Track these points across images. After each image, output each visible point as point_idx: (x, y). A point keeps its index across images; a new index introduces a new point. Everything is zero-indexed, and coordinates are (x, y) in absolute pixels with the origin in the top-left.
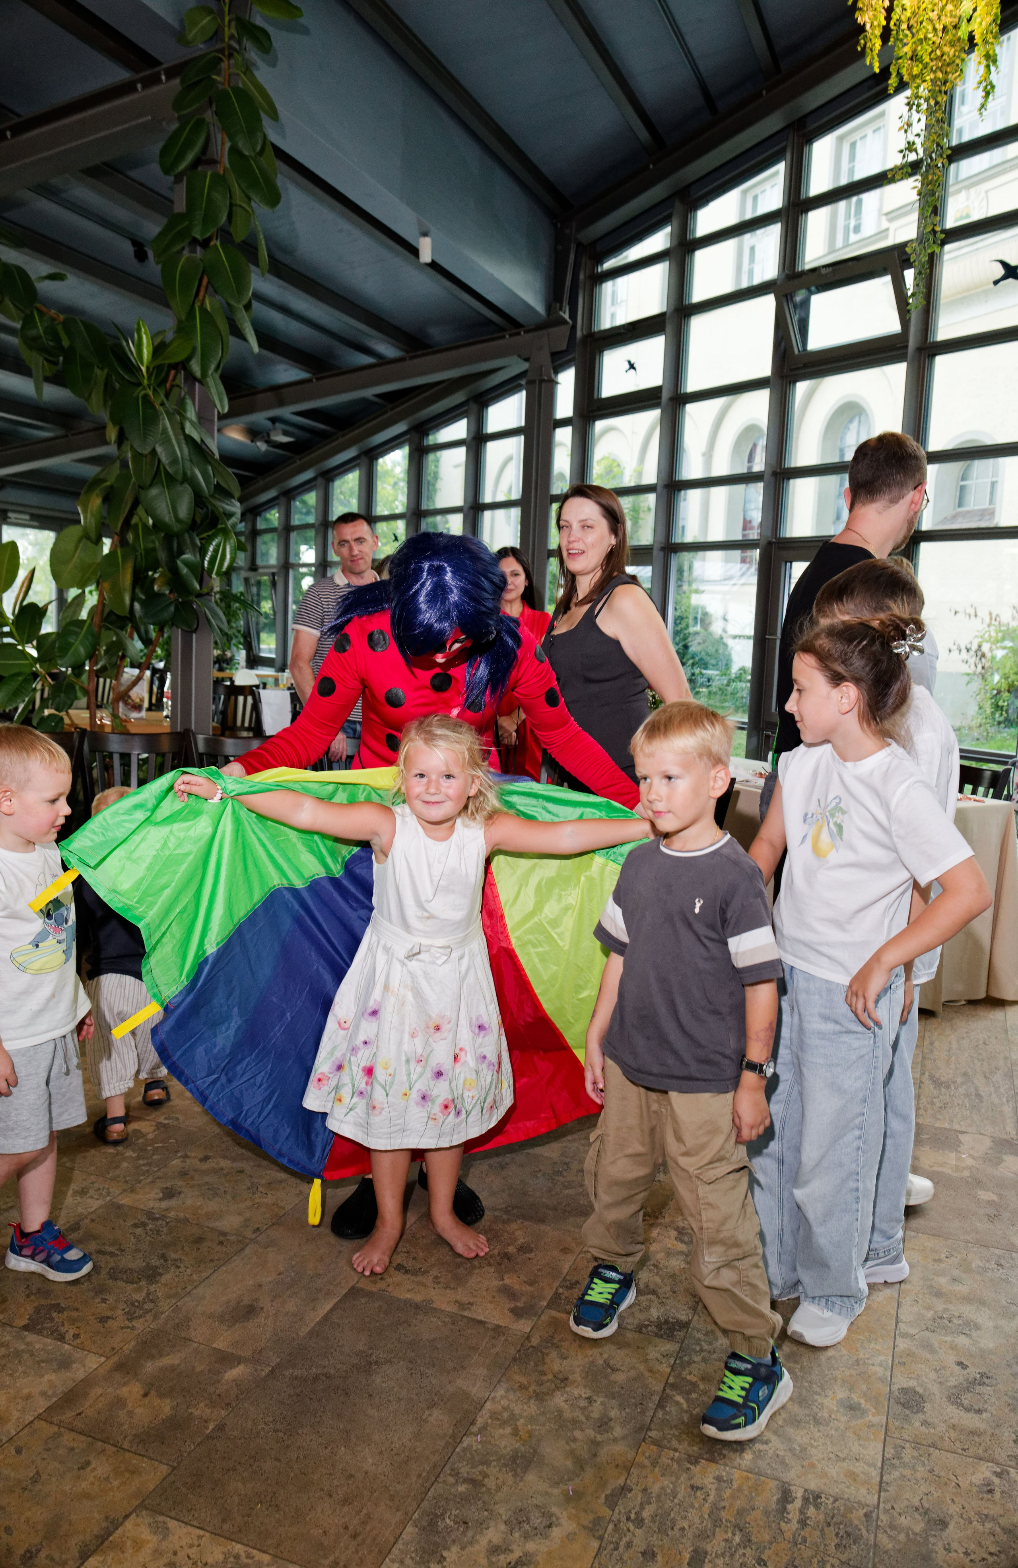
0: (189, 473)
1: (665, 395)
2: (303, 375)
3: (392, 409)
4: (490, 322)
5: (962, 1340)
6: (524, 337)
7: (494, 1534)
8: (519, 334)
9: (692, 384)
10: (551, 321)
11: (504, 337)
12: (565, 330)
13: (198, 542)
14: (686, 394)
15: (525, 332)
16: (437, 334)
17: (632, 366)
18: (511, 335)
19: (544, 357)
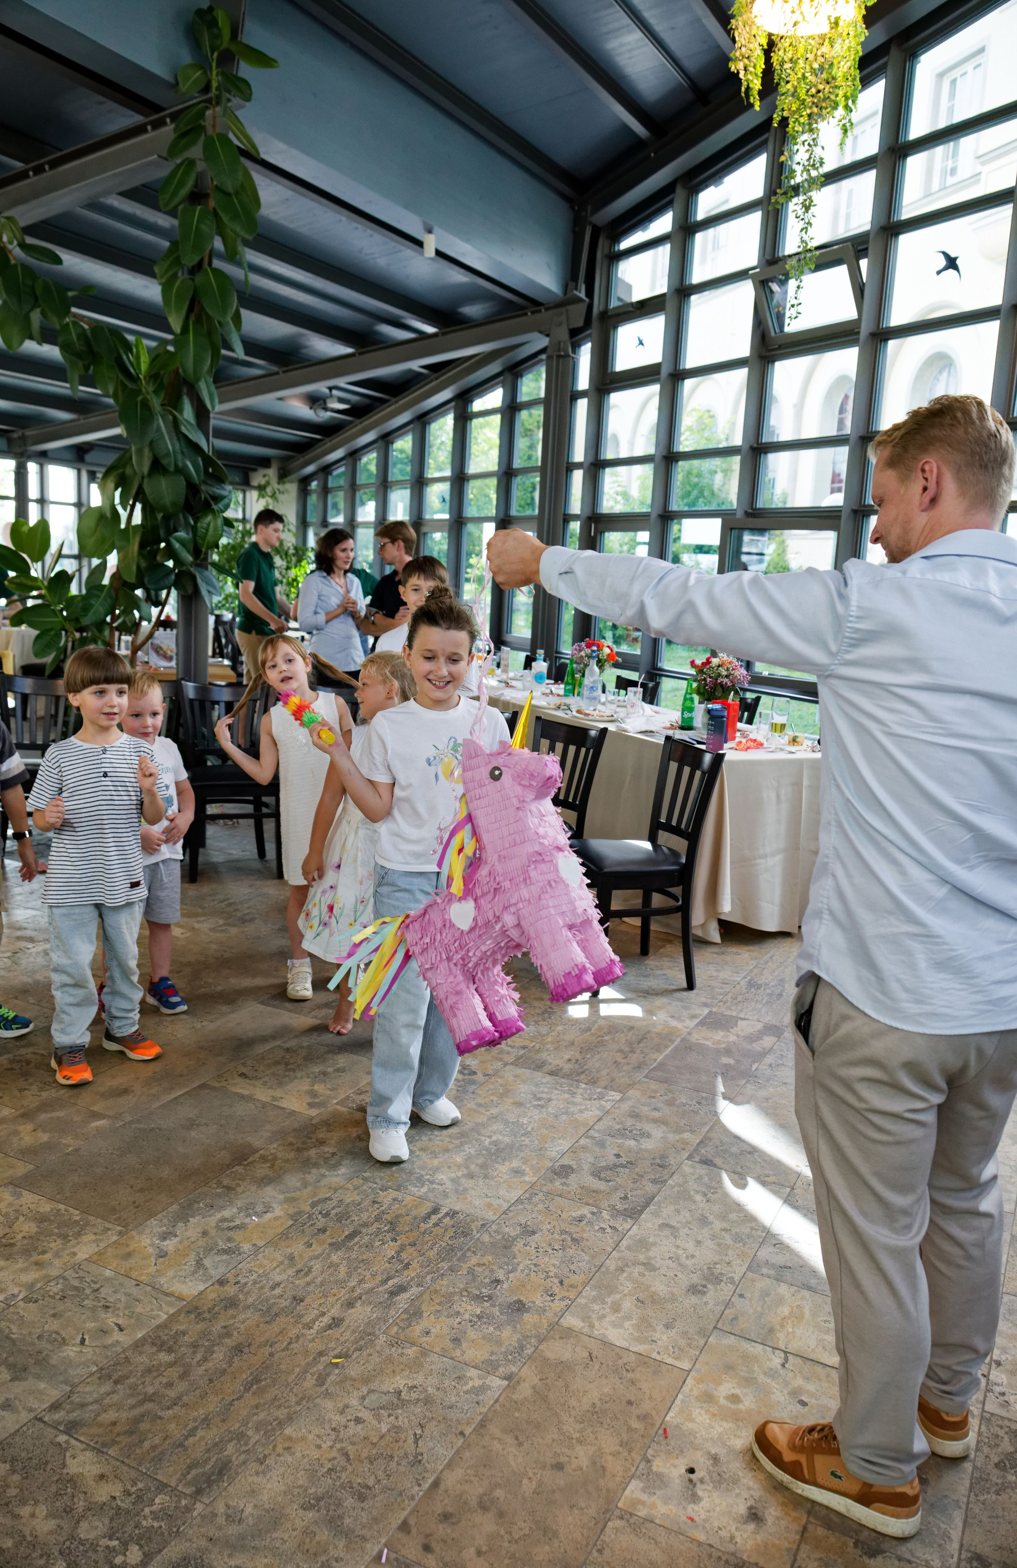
0: (180, 464)
1: (665, 372)
2: (350, 350)
3: (436, 379)
4: (510, 302)
5: (632, 1143)
6: (544, 315)
7: (227, 1213)
8: (540, 311)
9: (692, 359)
10: (566, 302)
11: (526, 314)
12: (582, 308)
13: (192, 522)
14: (684, 370)
15: (547, 309)
16: (472, 310)
17: (641, 343)
18: (533, 313)
19: (563, 334)
